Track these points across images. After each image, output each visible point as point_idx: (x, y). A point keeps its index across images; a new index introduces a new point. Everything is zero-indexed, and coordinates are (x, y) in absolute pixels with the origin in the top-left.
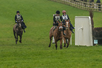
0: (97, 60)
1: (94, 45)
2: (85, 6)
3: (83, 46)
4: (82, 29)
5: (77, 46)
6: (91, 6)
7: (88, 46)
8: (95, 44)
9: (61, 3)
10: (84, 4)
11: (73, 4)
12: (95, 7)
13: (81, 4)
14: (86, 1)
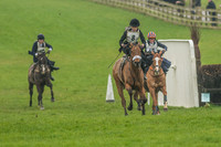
0: (208, 140)
1: (202, 104)
2: (181, 16)
3: (175, 108)
4: (175, 69)
7: (187, 106)
8: (204, 103)
11: (154, 11)
12: (203, 19)
13: (172, 10)
14: (182, 5)
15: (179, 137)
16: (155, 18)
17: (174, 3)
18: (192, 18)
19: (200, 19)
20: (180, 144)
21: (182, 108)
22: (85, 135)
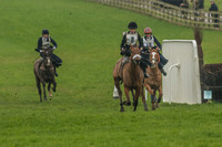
0: (209, 135)
1: (204, 101)
4: (179, 67)
5: (167, 105)
7: (190, 103)
8: (207, 100)
9: (131, 11)
10: (183, 13)
11: (159, 13)
12: (206, 20)
13: (175, 13)
15: (182, 132)
16: (160, 20)
18: (195, 20)
19: (203, 20)
21: (186, 104)
22: (93, 130)
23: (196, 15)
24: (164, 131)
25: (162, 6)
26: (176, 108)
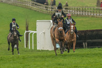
0: (59, 65)
3: (45, 51)
4: (44, 33)
5: (39, 51)
6: (53, 10)
7: (50, 50)
8: (58, 48)
9: (21, 7)
10: (46, 7)
11: (35, 8)
13: (42, 7)
14: (47, 5)
15: (46, 64)
16: (35, 11)
17: (44, 4)
18: (52, 11)
20: (47, 66)
22: (5, 63)
23: (52, 8)
24: (38, 63)
25: (36, 4)
26: (43, 52)
